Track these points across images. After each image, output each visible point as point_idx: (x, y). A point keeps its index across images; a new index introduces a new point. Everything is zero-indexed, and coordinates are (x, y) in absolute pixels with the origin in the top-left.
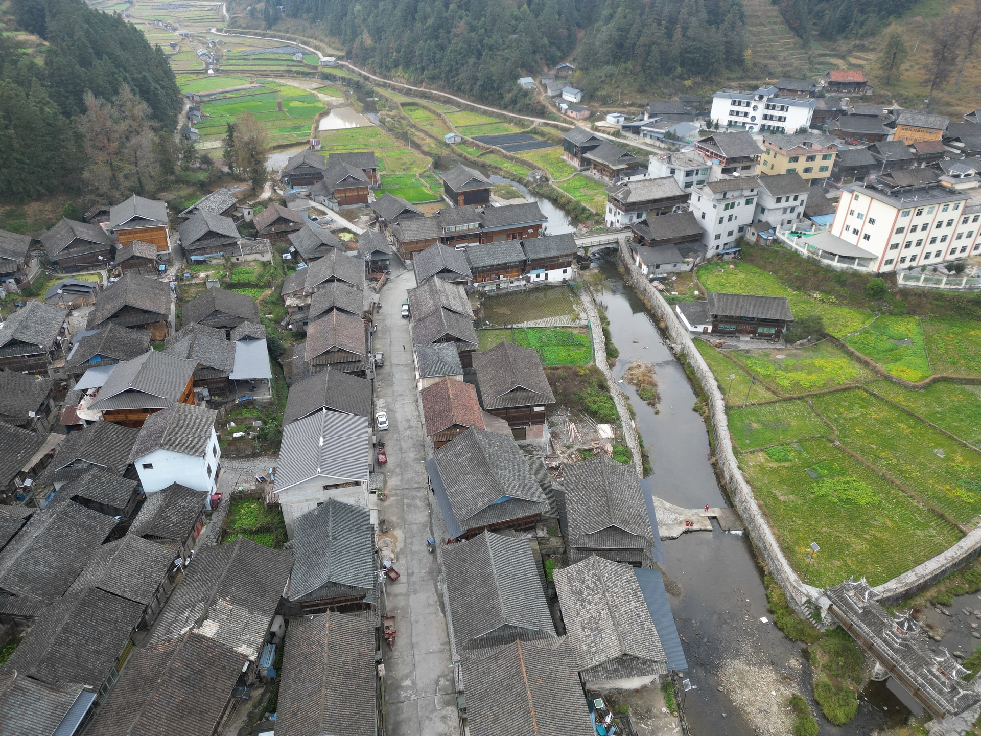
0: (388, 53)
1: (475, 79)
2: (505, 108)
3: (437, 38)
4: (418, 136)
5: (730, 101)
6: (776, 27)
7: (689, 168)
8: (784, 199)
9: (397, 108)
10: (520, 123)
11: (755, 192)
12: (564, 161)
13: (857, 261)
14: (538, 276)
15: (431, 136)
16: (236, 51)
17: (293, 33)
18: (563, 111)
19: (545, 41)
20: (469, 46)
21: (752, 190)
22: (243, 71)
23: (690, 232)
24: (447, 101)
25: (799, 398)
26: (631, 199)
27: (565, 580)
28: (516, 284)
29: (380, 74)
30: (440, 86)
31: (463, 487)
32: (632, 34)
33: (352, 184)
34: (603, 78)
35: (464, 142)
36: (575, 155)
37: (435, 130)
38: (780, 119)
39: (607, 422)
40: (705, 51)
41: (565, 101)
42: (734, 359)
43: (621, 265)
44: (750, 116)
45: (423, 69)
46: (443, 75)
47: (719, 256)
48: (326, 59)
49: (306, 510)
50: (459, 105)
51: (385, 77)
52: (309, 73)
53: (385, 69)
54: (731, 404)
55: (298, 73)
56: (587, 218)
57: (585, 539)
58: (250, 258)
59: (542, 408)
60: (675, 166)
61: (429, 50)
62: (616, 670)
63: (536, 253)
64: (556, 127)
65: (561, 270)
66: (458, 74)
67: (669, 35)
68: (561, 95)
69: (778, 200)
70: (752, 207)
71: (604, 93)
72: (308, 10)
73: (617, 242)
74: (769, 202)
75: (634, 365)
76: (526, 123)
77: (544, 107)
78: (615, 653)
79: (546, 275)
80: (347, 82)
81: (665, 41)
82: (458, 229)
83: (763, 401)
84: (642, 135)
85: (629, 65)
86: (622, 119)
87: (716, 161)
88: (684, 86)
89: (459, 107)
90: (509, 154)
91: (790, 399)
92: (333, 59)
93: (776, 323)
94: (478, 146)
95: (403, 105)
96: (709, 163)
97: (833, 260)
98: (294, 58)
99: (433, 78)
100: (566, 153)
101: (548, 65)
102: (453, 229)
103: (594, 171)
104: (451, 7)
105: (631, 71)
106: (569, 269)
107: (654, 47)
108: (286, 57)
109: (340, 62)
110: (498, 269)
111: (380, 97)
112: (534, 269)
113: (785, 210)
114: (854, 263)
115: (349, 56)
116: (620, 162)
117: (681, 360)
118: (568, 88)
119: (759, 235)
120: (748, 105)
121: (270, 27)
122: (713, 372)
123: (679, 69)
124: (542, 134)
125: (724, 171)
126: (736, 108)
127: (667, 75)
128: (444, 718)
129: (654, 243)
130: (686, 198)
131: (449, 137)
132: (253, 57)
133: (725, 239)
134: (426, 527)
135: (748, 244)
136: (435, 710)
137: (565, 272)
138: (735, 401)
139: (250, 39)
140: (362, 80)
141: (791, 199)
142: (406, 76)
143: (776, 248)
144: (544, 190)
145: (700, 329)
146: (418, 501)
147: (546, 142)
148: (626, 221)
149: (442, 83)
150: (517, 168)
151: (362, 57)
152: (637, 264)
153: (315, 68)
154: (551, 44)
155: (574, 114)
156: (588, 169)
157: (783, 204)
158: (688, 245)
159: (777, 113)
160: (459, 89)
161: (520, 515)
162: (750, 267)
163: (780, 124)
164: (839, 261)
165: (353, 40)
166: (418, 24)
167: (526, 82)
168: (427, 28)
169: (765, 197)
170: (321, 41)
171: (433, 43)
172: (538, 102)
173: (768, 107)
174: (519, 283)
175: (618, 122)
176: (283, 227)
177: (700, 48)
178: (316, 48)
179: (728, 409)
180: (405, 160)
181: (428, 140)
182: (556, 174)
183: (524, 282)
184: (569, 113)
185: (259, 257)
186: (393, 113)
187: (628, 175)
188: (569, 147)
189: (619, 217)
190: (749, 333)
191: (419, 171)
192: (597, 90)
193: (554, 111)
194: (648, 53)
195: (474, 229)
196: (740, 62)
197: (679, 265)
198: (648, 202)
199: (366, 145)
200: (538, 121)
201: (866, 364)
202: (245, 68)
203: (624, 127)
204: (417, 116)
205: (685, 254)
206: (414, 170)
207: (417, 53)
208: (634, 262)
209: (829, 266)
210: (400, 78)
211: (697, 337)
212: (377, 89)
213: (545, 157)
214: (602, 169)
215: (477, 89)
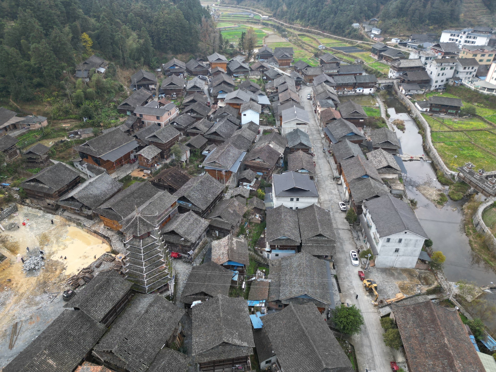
0: (294, 13)
1: (333, 24)
2: (345, 36)
3: (317, 6)
4: (306, 47)
5: (450, 34)
7: (427, 56)
8: (467, 68)
9: (296, 36)
10: (351, 43)
12: (371, 57)
13: (495, 91)
14: (360, 90)
15: (311, 47)
16: (225, 13)
17: (249, 6)
18: (371, 38)
19: (366, 8)
20: (332, 10)
21: (454, 63)
22: (229, 21)
23: (425, 79)
24: (319, 34)
25: (461, 131)
26: (401, 66)
27: (370, 154)
28: (350, 93)
29: (289, 22)
30: (316, 27)
31: (338, 131)
32: (407, 5)
33: (285, 58)
34: (392, 24)
35: (326, 49)
36: (376, 54)
37: (314, 44)
38: (472, 42)
40: (441, 14)
41: (373, 34)
42: (437, 119)
43: (393, 91)
44: (458, 41)
45: (309, 20)
46: (318, 22)
47: (437, 90)
48: (264, 17)
49: (290, 131)
50: (324, 36)
51: (291, 24)
53: (291, 20)
54: (433, 130)
55: (252, 22)
56: (380, 76)
57: (378, 145)
58: (253, 77)
59: (363, 120)
60: (421, 55)
61: (313, 12)
62: (385, 171)
63: (360, 80)
64: (368, 44)
65: (369, 89)
66: (325, 22)
67: (424, 6)
68: (371, 31)
69: (465, 68)
70: (453, 71)
71: (391, 30)
73: (393, 83)
74: (461, 69)
75: (397, 120)
76: (354, 43)
77: (363, 36)
79: (363, 90)
80: (274, 26)
81: (422, 9)
82: (329, 72)
83: (446, 131)
84: (407, 47)
85: (405, 19)
86: (399, 41)
87: (440, 54)
88: (429, 29)
90: (346, 53)
91: (457, 131)
92: (267, 17)
93: (457, 108)
94: (332, 51)
95: (299, 35)
96: (436, 55)
97: (484, 90)
98: (250, 16)
99: (313, 24)
100: (372, 54)
101: (366, 19)
102: (327, 72)
103: (384, 60)
105: (405, 21)
106: (372, 89)
107: (417, 11)
108: (246, 16)
109: (270, 18)
110: (345, 86)
111: (288, 32)
112: (358, 87)
113: (467, 73)
114: (493, 92)
115: (274, 16)
116: (396, 56)
117: (415, 119)
118: (375, 28)
119: (455, 82)
120: (458, 36)
121: (238, 4)
122: (428, 122)
123: (427, 21)
124: (361, 47)
126: (452, 37)
127: (422, 24)
129: (409, 82)
131: (320, 47)
132: (233, 16)
133: (439, 83)
134: (322, 147)
135: (449, 86)
137: (371, 90)
139: (229, 9)
140: (280, 25)
141: (471, 68)
142: (301, 23)
143: (461, 87)
145: (425, 110)
146: (319, 142)
147: (362, 50)
148: (397, 75)
149: (317, 26)
150: (350, 59)
151: (281, 16)
152: (401, 90)
153: (259, 20)
154: (369, 10)
155: (376, 39)
156: (381, 60)
157: (467, 70)
158: (422, 84)
160: (325, 29)
161: (356, 139)
162: (449, 94)
163: (473, 45)
164: (487, 91)
165: (277, 8)
167: (356, 25)
168: (313, 3)
169: (459, 67)
170: (261, 10)
171: (315, 9)
172: (361, 34)
173: (467, 37)
174: (352, 92)
175: (397, 42)
177: (439, 12)
178: (259, 13)
179: (432, 132)
180: (302, 54)
181: (310, 48)
182: (367, 61)
183: (354, 92)
184: (374, 39)
185: (256, 77)
186: (295, 38)
188: (374, 51)
189: (394, 74)
190: (444, 112)
191: (308, 58)
192: (388, 29)
193: (367, 37)
194: (414, 14)
197: (418, 91)
198: (408, 68)
200: (359, 42)
201: (491, 124)
203: (399, 44)
204: (305, 39)
205: (422, 87)
206: (306, 57)
207: (307, 13)
208: (399, 89)
209: (482, 92)
210: (298, 24)
211: (422, 113)
212: (287, 29)
213: (362, 56)
214: (388, 59)
215: (333, 28)
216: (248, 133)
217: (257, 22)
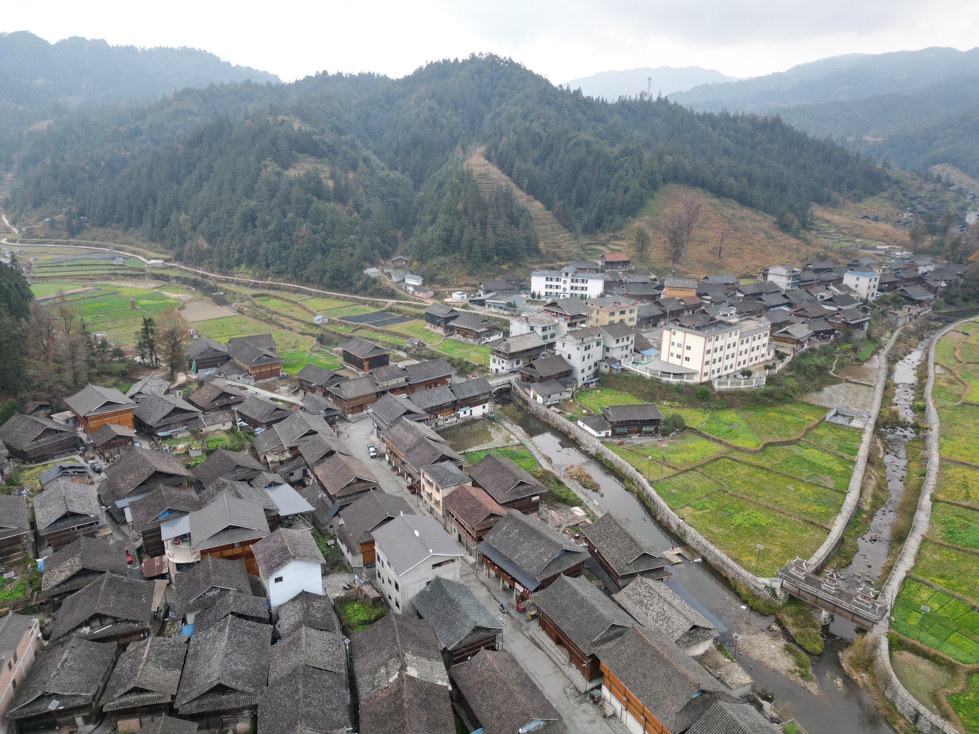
0: (229, 254)
1: (325, 272)
2: (356, 293)
3: (280, 240)
4: (284, 321)
5: (544, 278)
6: (554, 226)
7: (544, 326)
8: (620, 341)
9: (249, 299)
10: (373, 304)
11: (601, 337)
12: (428, 330)
13: (685, 376)
14: (465, 413)
15: (296, 320)
16: (43, 259)
17: (103, 241)
18: (410, 293)
19: (379, 240)
20: (314, 245)
21: (599, 336)
22: (64, 277)
23: (564, 369)
24: (297, 291)
25: (692, 469)
26: (512, 350)
27: (625, 598)
28: (449, 421)
29: (220, 271)
30: (287, 278)
31: (524, 552)
32: (456, 232)
33: (266, 361)
34: (438, 266)
35: (331, 322)
36: (439, 325)
37: (299, 313)
38: (582, 289)
39: (576, 505)
40: (512, 244)
41: (409, 285)
42: (635, 451)
43: (518, 400)
44: (561, 288)
45: (268, 266)
46: (290, 270)
47: (586, 385)
48: (153, 261)
49: (418, 591)
50: (310, 294)
51: (225, 274)
52: (138, 275)
53: (225, 267)
54: (651, 480)
55: (125, 275)
56: (472, 369)
57: (627, 568)
58: (212, 428)
59: (537, 498)
60: (533, 324)
61: (273, 250)
62: (689, 641)
63: (463, 394)
64: (409, 305)
65: (482, 406)
66: (305, 268)
67: (484, 234)
68: (404, 281)
69: (618, 341)
70: (601, 347)
71: (442, 277)
72: (119, 220)
73: (510, 383)
74: (612, 343)
75: (569, 466)
76: (380, 304)
77: (393, 290)
78: (687, 627)
79: (471, 411)
80: (185, 281)
81: (480, 238)
82: (389, 384)
83: (670, 475)
84: (487, 306)
85: (457, 255)
86: (465, 296)
87: (562, 319)
88: (502, 269)
89: (311, 295)
90: (379, 328)
91: (686, 471)
92: (161, 261)
93: (654, 422)
95: (254, 296)
96: (556, 321)
97: (670, 377)
98: (114, 262)
99: (279, 273)
100: (428, 324)
101: (383, 258)
102: (386, 385)
103: (458, 336)
104: (290, 215)
105: (460, 260)
106: (487, 405)
107: (475, 242)
108: (103, 262)
109: (168, 264)
110: (436, 410)
111: (226, 292)
112: (462, 407)
113: (622, 347)
114: (683, 378)
115: (179, 258)
116: (482, 326)
117: (597, 459)
118: (409, 275)
119: (610, 367)
120: (558, 280)
121: (73, 236)
122: (627, 461)
123: (496, 258)
124: (399, 311)
125: (569, 325)
126: (549, 283)
127: (487, 262)
128: (584, 711)
129: (542, 380)
130: (551, 346)
131: (317, 319)
132: (67, 264)
133: (587, 372)
134: (490, 598)
135: (603, 374)
136: (574, 709)
137: (484, 407)
138: (653, 478)
139: (51, 248)
140: (199, 278)
141: (625, 340)
142: (251, 272)
143: (625, 374)
144: (423, 353)
145: (603, 434)
146: (472, 583)
147: (404, 317)
148: (509, 367)
149: (290, 276)
150: (391, 339)
151: (198, 258)
152: (532, 397)
153: (143, 270)
154: (384, 242)
155: (421, 295)
156: (452, 335)
157: (621, 344)
158: (563, 379)
159: (579, 285)
160: (308, 281)
161: (574, 564)
162: (610, 390)
163: (584, 292)
164: (673, 378)
165: (182, 244)
166: (259, 230)
167: (372, 272)
168: (269, 233)
169: (608, 340)
170: (138, 246)
171: (276, 244)
172: (388, 287)
173: (572, 281)
174: (452, 421)
175: (463, 298)
176: (225, 401)
177: (508, 242)
178: (134, 252)
179: (651, 483)
180: (288, 340)
181: (295, 323)
182: (428, 340)
183: (455, 419)
184: (416, 294)
185: (220, 426)
186: (247, 303)
187: (488, 336)
188: (431, 319)
189: (504, 365)
190: (637, 432)
191: (307, 348)
192: (435, 275)
193: (403, 293)
194: (471, 247)
195: (402, 383)
196: (538, 251)
197: (563, 393)
198: (523, 351)
199: (242, 331)
200: (391, 302)
201: (720, 442)
202: (63, 274)
203: (470, 301)
204: (273, 304)
205: (565, 385)
206: (302, 347)
207: (261, 252)
208: (529, 395)
209: (668, 382)
210: (243, 274)
211: (603, 440)
212: (219, 285)
213: (411, 328)
214: (465, 333)
215: (326, 279)
216: (318, 645)
217: (138, 274)
